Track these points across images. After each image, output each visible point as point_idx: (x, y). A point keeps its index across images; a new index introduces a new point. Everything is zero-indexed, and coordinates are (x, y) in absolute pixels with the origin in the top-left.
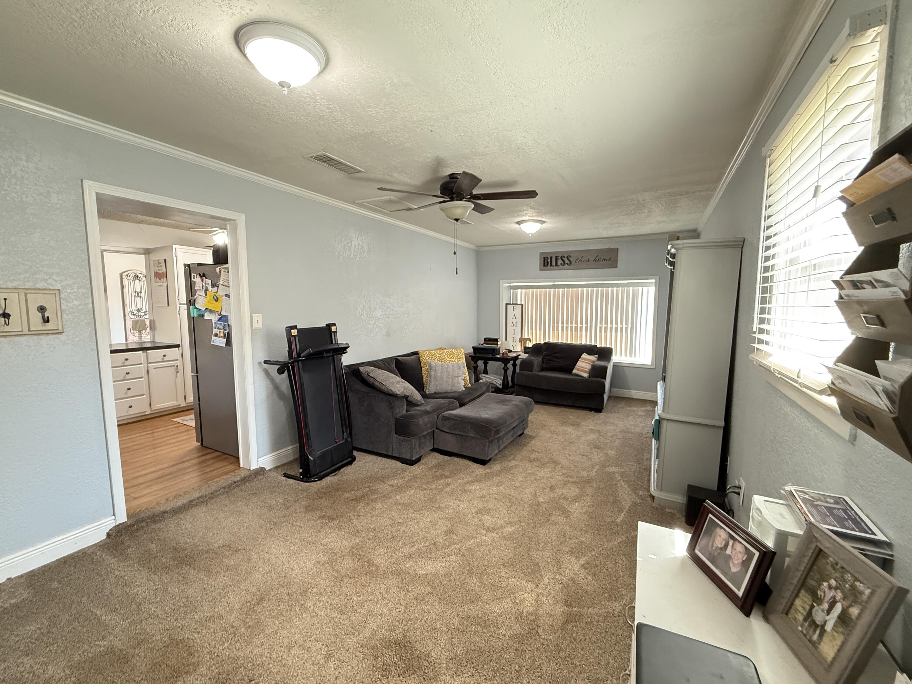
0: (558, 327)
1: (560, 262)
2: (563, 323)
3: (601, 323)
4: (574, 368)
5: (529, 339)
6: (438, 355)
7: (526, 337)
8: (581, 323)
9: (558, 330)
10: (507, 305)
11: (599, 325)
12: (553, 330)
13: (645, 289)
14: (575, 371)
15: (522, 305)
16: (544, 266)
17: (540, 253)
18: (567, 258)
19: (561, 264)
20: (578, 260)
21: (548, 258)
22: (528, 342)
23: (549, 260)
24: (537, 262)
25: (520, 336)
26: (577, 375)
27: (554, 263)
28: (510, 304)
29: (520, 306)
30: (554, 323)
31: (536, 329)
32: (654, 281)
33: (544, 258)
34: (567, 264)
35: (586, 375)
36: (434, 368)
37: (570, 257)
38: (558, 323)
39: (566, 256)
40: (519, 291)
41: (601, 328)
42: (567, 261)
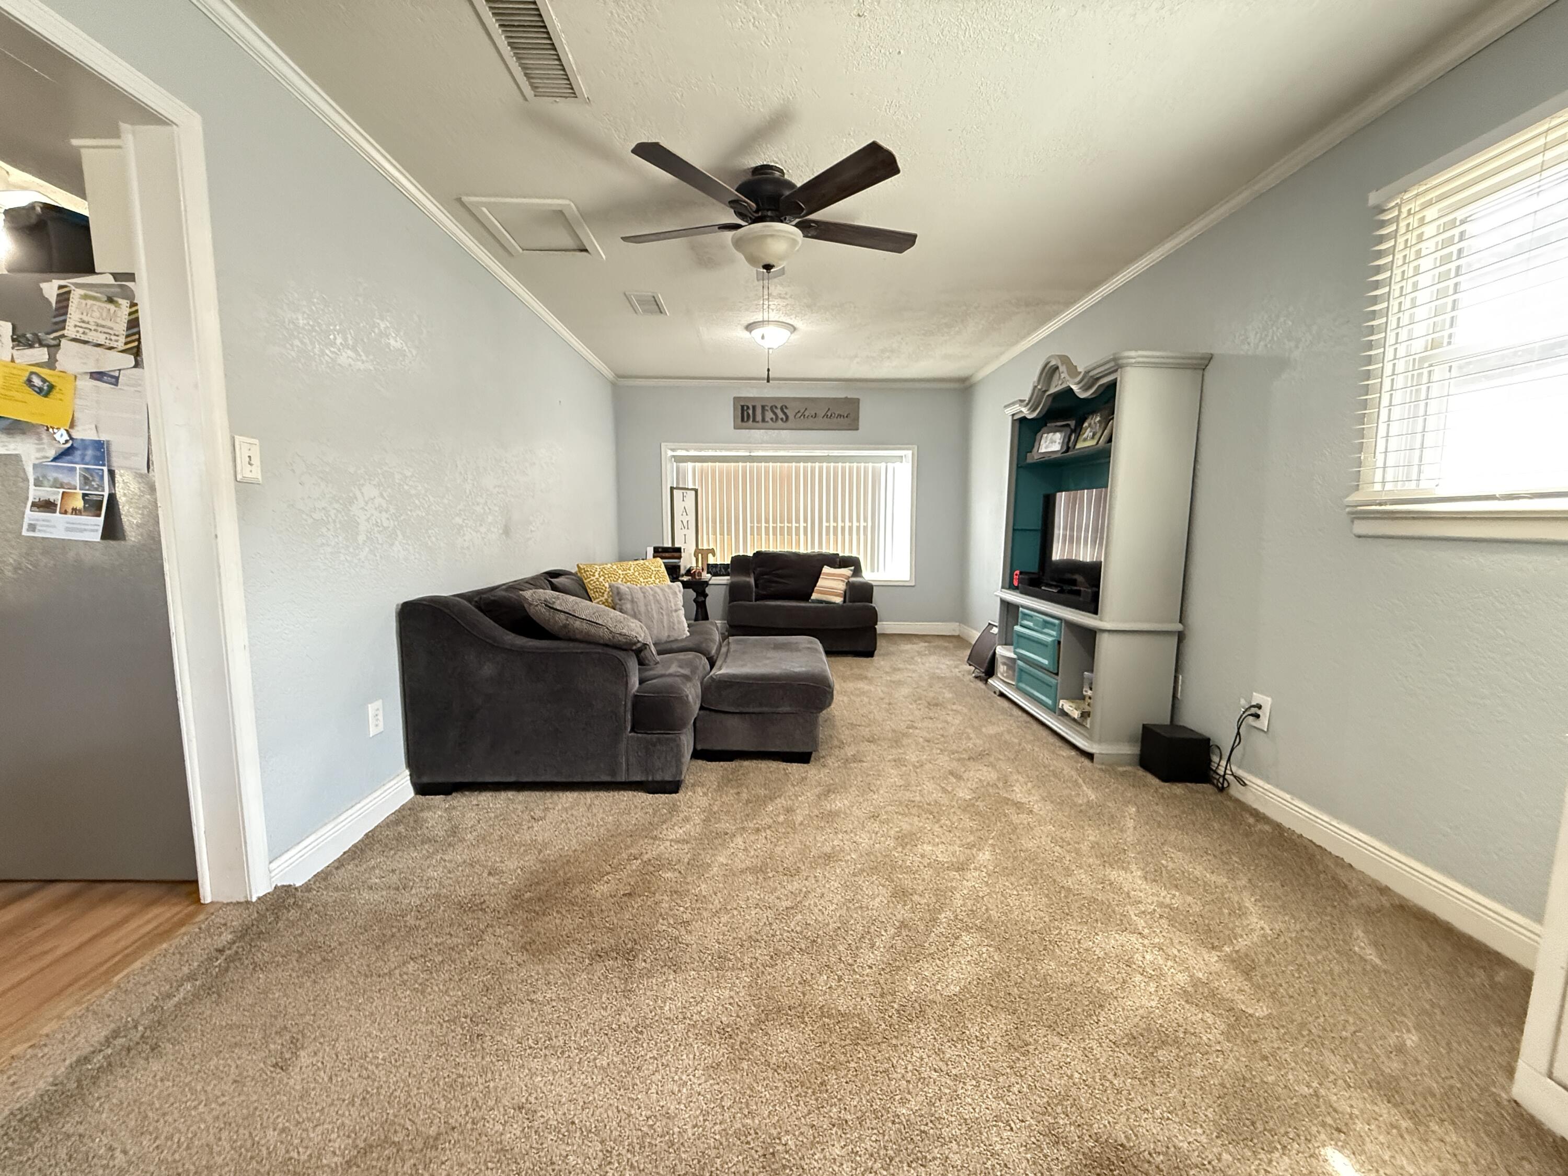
0: (759, 529)
1: (769, 415)
2: (767, 521)
3: (828, 521)
4: (813, 591)
5: (712, 551)
6: (620, 572)
7: (705, 547)
8: (798, 521)
9: (759, 534)
10: (672, 489)
11: (825, 524)
12: (752, 534)
13: (890, 466)
14: (814, 596)
15: (696, 491)
16: (743, 420)
17: (735, 398)
18: (782, 409)
19: (772, 419)
20: (799, 415)
21: (748, 408)
22: (710, 555)
23: (751, 412)
24: (728, 414)
25: (694, 547)
26: (821, 602)
27: (759, 417)
28: (678, 488)
29: (693, 492)
30: (752, 522)
31: (722, 534)
32: (909, 453)
33: (742, 407)
34: (782, 419)
35: (839, 600)
36: (629, 597)
37: (786, 407)
38: (759, 521)
39: (779, 407)
40: (690, 465)
41: (828, 528)
42: (781, 415)
